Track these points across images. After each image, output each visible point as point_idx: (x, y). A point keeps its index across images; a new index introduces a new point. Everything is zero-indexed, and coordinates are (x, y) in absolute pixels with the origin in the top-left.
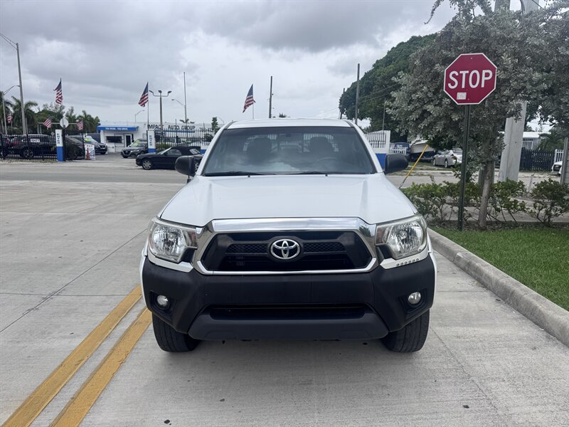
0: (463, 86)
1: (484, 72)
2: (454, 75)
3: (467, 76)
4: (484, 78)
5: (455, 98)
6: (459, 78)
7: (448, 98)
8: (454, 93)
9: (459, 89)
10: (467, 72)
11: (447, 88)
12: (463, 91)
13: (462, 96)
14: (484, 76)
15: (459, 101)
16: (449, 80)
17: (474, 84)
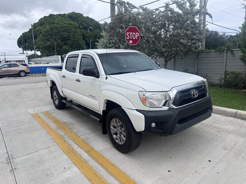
0: (131, 38)
1: (137, 33)
2: (128, 34)
3: (132, 34)
4: (137, 36)
5: (129, 42)
6: (129, 35)
7: (127, 42)
8: (128, 40)
9: (130, 39)
10: (132, 33)
11: (126, 39)
12: (131, 40)
13: (131, 42)
14: (137, 35)
15: (130, 44)
16: (127, 36)
17: (134, 38)
